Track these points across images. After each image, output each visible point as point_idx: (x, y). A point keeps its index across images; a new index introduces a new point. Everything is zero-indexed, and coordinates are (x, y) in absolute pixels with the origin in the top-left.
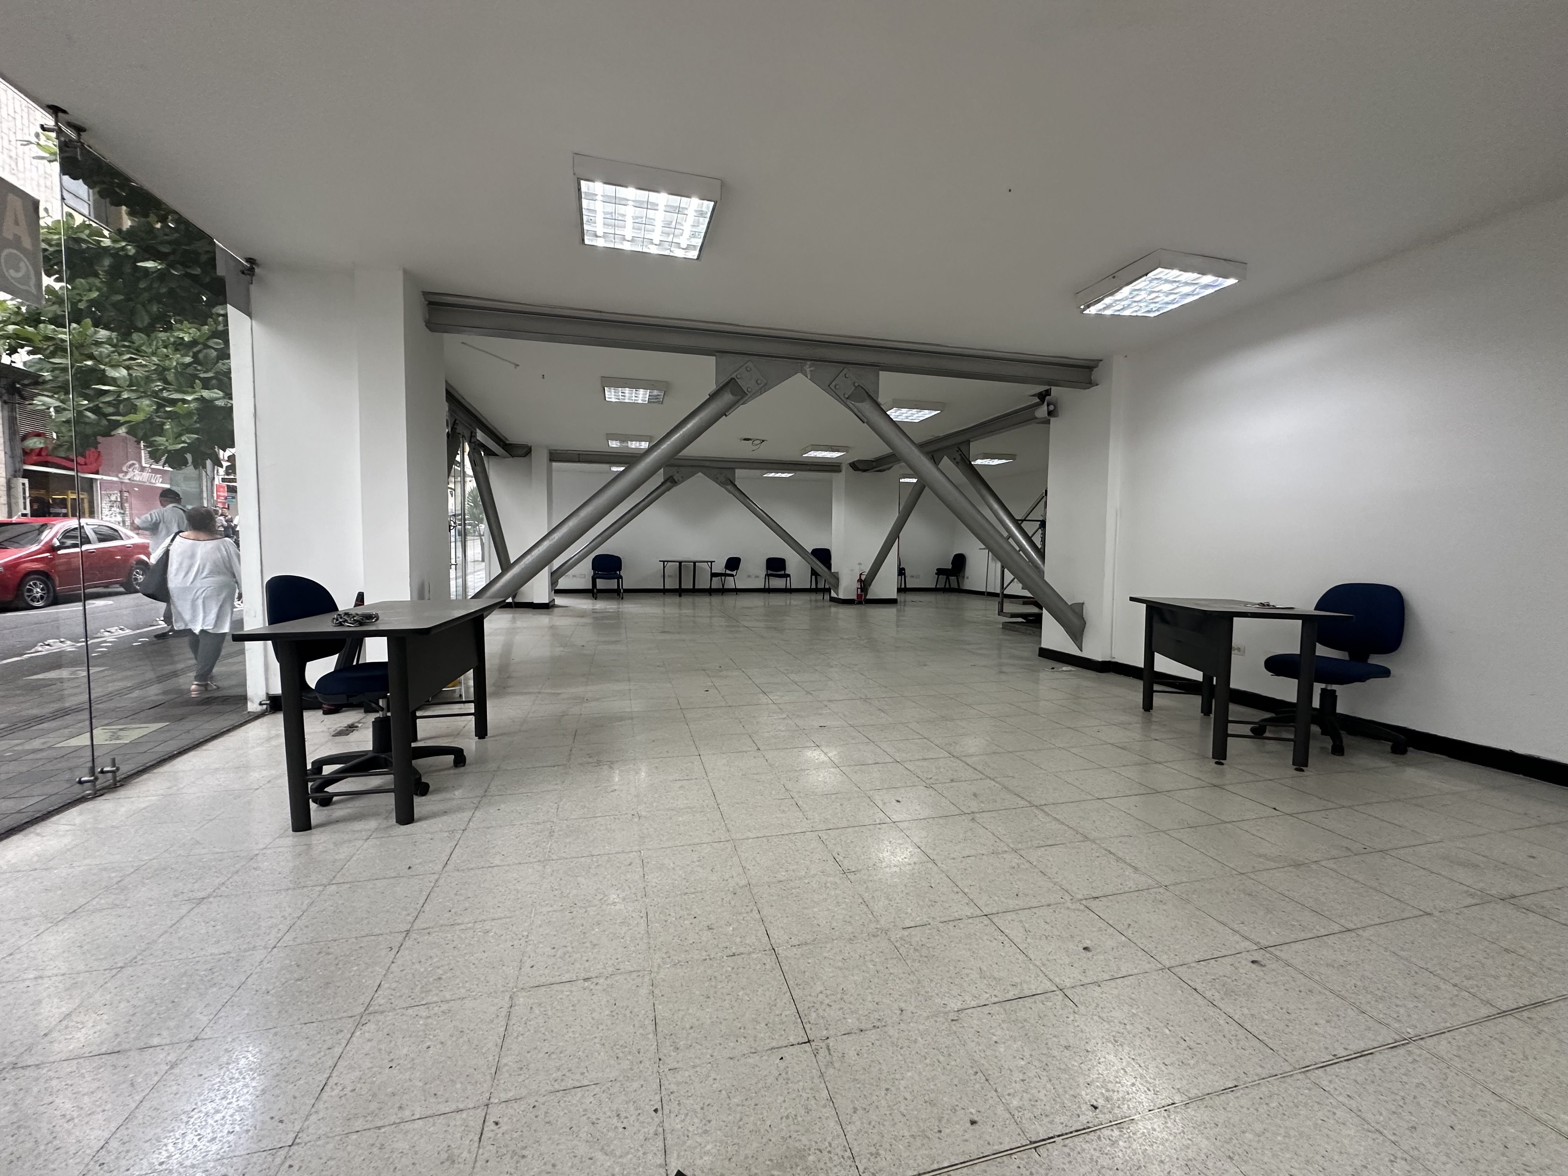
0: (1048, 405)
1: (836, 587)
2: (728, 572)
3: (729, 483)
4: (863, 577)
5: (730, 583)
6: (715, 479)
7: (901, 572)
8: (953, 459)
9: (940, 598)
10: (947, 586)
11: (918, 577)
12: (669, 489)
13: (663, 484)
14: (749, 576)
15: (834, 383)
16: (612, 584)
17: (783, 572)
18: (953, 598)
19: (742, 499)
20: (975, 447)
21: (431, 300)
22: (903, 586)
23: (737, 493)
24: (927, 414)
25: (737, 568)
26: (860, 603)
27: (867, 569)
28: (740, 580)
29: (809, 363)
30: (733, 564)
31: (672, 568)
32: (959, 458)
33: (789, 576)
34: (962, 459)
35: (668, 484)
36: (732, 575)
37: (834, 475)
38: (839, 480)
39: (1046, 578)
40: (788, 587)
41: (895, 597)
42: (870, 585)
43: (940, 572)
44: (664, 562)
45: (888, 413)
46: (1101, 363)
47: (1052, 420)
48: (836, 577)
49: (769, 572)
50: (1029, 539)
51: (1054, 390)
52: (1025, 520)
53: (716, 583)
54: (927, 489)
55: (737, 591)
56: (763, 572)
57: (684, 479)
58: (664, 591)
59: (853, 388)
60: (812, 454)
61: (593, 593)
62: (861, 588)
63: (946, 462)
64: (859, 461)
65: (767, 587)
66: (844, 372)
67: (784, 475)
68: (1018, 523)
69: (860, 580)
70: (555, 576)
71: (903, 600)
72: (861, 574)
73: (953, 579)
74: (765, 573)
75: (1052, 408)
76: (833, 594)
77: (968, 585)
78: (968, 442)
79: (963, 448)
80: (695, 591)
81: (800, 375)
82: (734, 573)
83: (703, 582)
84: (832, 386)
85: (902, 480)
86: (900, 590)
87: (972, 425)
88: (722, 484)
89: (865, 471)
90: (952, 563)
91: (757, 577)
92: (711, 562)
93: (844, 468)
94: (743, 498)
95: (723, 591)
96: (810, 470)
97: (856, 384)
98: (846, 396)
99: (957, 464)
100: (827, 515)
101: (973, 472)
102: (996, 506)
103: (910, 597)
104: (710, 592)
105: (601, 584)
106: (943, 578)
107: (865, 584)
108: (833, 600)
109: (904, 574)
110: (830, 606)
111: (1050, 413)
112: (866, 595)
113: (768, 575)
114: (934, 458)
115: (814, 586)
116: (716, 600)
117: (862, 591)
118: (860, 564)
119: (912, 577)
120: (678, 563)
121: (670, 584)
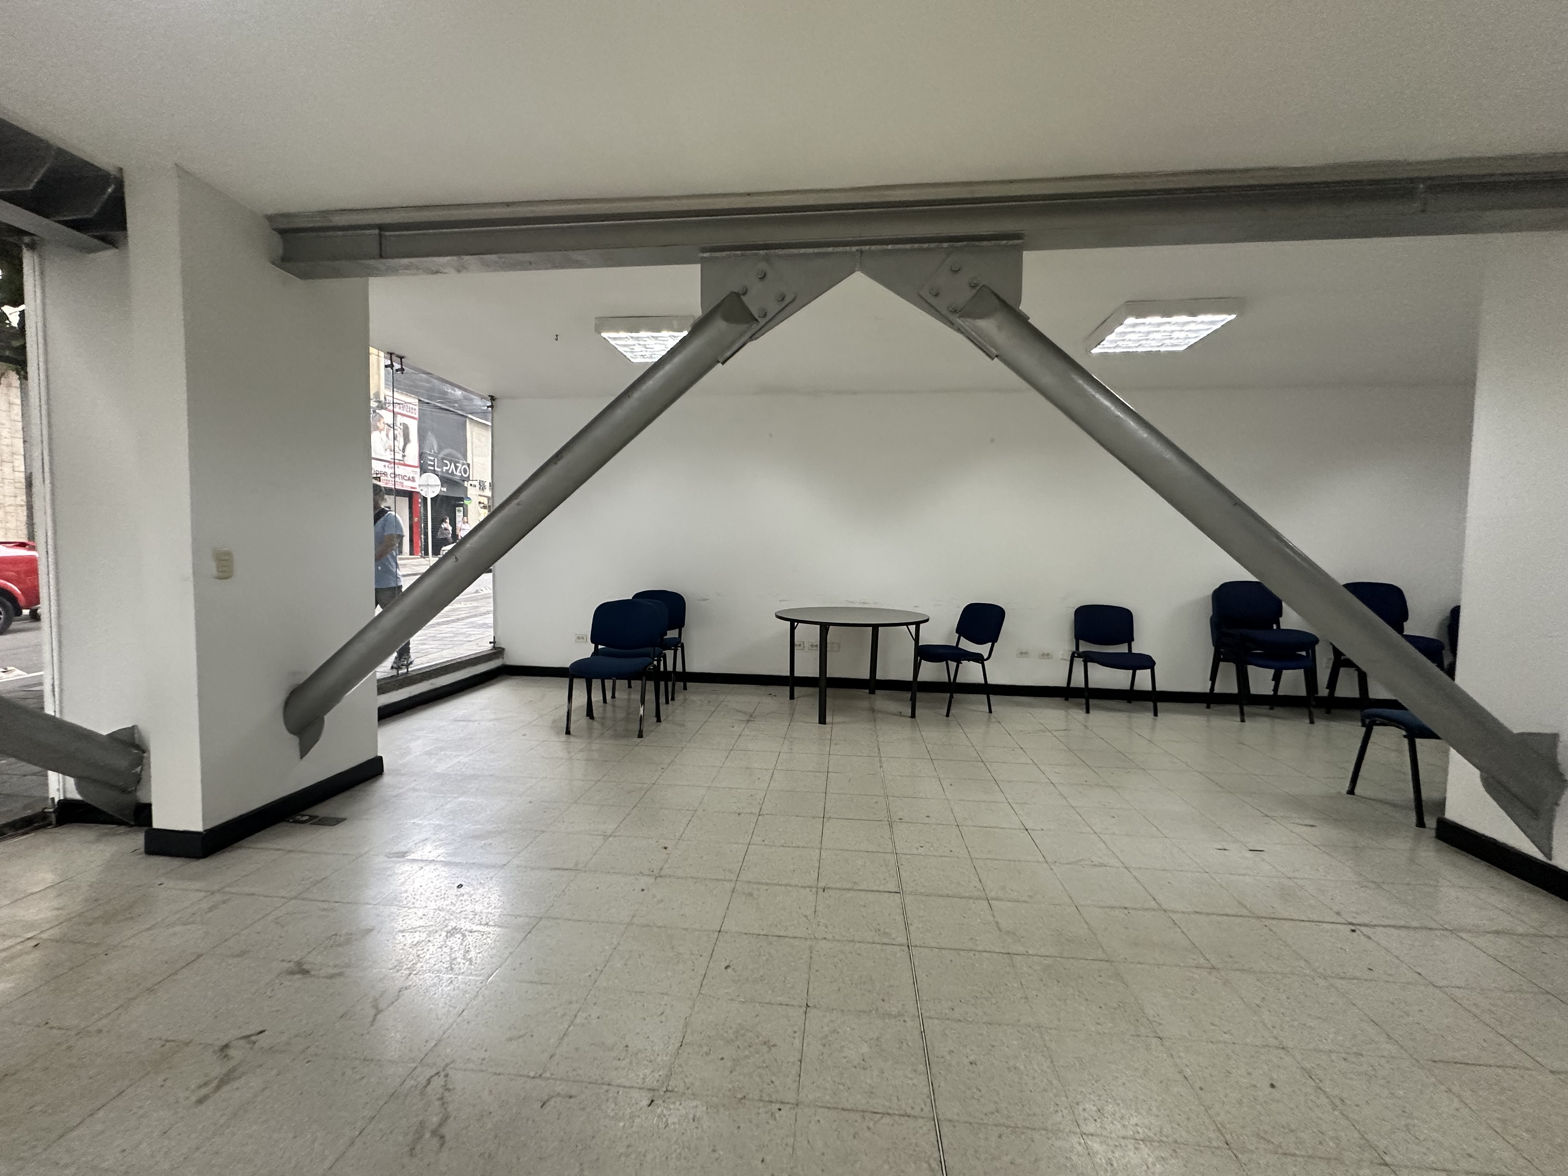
2: (967, 645)
5: (971, 673)
14: (1023, 654)
17: (1123, 649)
25: (994, 639)
28: (998, 667)
30: (980, 622)
33: (1142, 659)
36: (978, 658)
49: (1084, 647)
53: (930, 672)
55: (988, 690)
56: (1064, 644)
58: (793, 683)
65: (1075, 684)
74: (1071, 648)
82: (983, 649)
91: (1046, 656)
92: (918, 624)
95: (952, 691)
104: (913, 689)
113: (1078, 655)
120: (824, 628)
121: (807, 667)
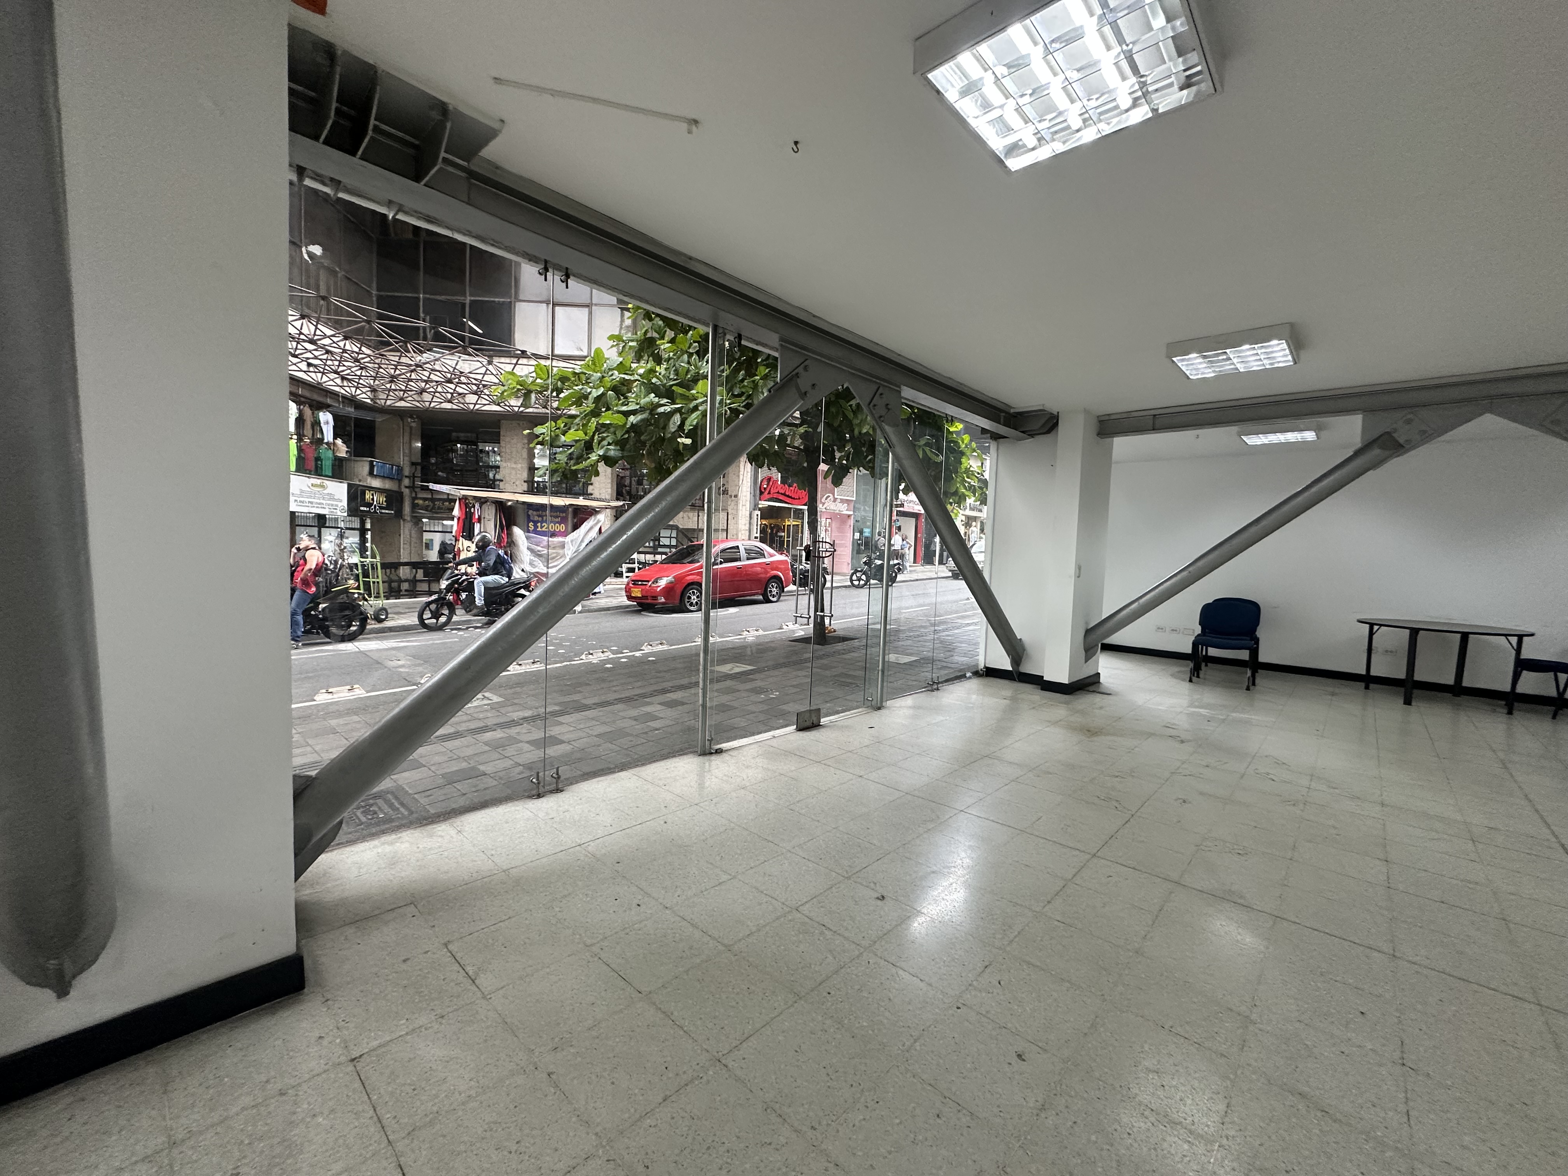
13: (1358, 453)
16: (1241, 653)
31: (1390, 638)
35: (1380, 452)
44: (1372, 625)
57: (1428, 439)
58: (1368, 680)
61: (1194, 664)
70: (1093, 636)
80: (1458, 692)
83: (1488, 677)
92: (1520, 637)
120: (1414, 631)
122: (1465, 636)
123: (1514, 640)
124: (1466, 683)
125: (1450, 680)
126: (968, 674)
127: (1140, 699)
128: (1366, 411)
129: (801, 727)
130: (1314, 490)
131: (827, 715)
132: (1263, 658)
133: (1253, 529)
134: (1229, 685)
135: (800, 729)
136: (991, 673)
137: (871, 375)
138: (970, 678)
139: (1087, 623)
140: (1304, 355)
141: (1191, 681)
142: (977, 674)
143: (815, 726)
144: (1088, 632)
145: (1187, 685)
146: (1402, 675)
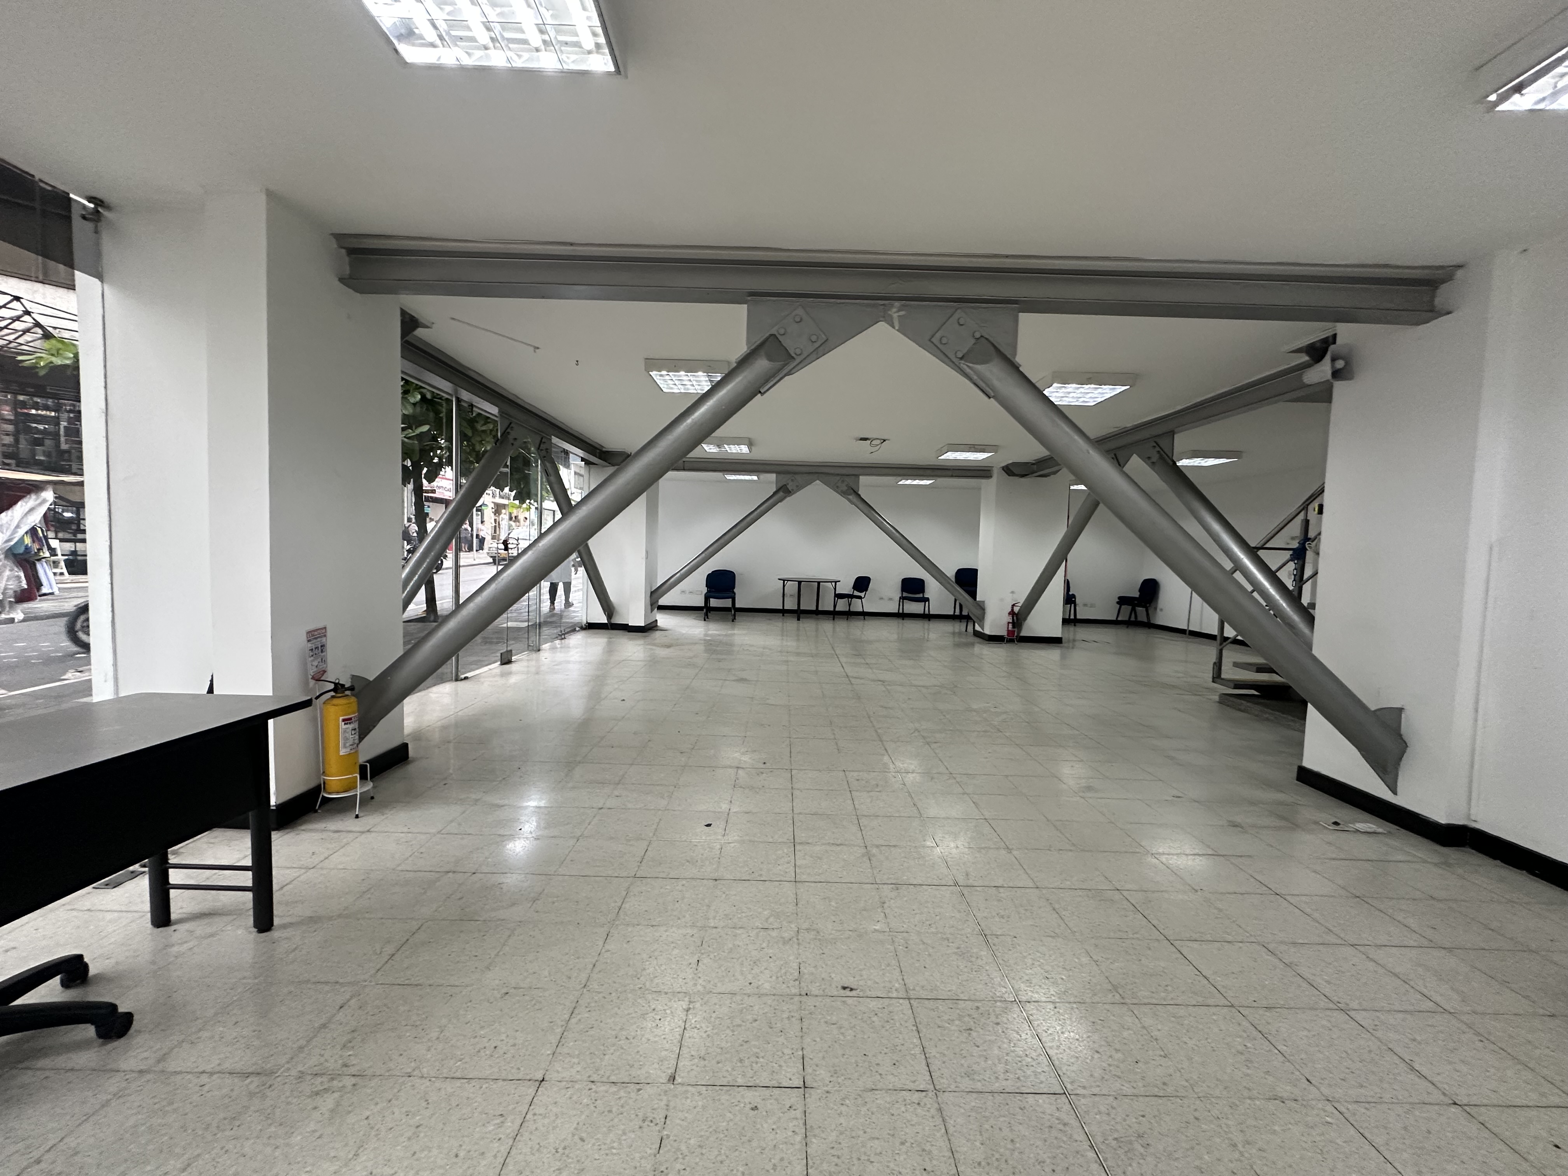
0: (1333, 360)
1: (981, 619)
2: (856, 593)
3: (852, 492)
4: (1016, 609)
5: (857, 606)
6: (836, 488)
7: (1069, 599)
8: (1147, 459)
9: (1123, 633)
10: (1133, 619)
11: (1092, 606)
12: (781, 500)
13: (775, 493)
14: (881, 599)
15: (938, 335)
16: (727, 603)
17: (921, 595)
18: (1140, 636)
19: (865, 511)
20: (1181, 441)
21: (352, 246)
22: (1072, 617)
23: (861, 505)
24: (1108, 392)
25: (866, 589)
26: (1011, 641)
27: (1021, 599)
28: (869, 603)
29: (897, 304)
30: (862, 584)
31: (792, 587)
32: (1155, 458)
33: (927, 600)
34: (1161, 458)
35: (781, 494)
36: (860, 598)
37: (984, 481)
38: (989, 487)
39: (1315, 652)
40: (927, 612)
41: (1060, 636)
42: (1025, 619)
43: (1123, 601)
44: (784, 581)
45: (1046, 392)
46: (1459, 273)
47: (1339, 387)
48: (981, 607)
49: (905, 594)
50: (1272, 575)
51: (1346, 332)
52: (1262, 548)
53: (842, 605)
54: (1101, 506)
55: (865, 615)
56: (897, 594)
57: (799, 488)
58: (783, 612)
59: (973, 341)
60: (950, 456)
61: (706, 612)
62: (1013, 623)
63: (1136, 463)
64: (1014, 464)
65: (901, 611)
66: (956, 316)
67: (916, 482)
68: (1252, 552)
69: (1012, 613)
70: (655, 596)
71: (1071, 637)
72: (1013, 605)
73: (1140, 610)
74: (900, 595)
75: (1340, 364)
76: (978, 628)
77: (1161, 619)
78: (1172, 433)
79: (1164, 443)
80: (817, 613)
81: (882, 326)
82: (862, 595)
83: (827, 604)
84: (935, 340)
85: (1072, 488)
86: (1066, 622)
87: (1179, 408)
88: (843, 494)
89: (1023, 476)
90: (1141, 590)
91: (890, 599)
92: (836, 582)
93: (996, 473)
94: (869, 510)
95: (849, 614)
96: (952, 476)
97: (978, 335)
98: (960, 355)
99: (1153, 465)
100: (974, 529)
101: (1180, 478)
102: (1216, 527)
103: (1082, 633)
104: (834, 614)
105: (714, 603)
106: (1126, 609)
107: (1018, 618)
108: (977, 634)
109: (1074, 603)
110: (973, 644)
111: (1337, 374)
112: (1020, 631)
113: (902, 598)
114: (1118, 458)
115: (958, 612)
116: (841, 626)
117: (1014, 627)
118: (1013, 592)
119: (1085, 605)
120: (800, 583)
121: (790, 605)
122: (819, 583)
123: (834, 584)
124: (820, 609)
125: (814, 608)
126: (577, 629)
127: (684, 631)
128: (778, 473)
129: (503, 662)
130: (758, 511)
131: (515, 655)
132: (738, 605)
133: (734, 530)
134: (723, 620)
135: (503, 664)
136: (591, 626)
137: (539, 430)
138: (579, 631)
139: (651, 588)
140: (753, 448)
141: (705, 620)
142: (583, 628)
143: (509, 662)
144: (652, 593)
145: (703, 622)
146: (796, 608)
